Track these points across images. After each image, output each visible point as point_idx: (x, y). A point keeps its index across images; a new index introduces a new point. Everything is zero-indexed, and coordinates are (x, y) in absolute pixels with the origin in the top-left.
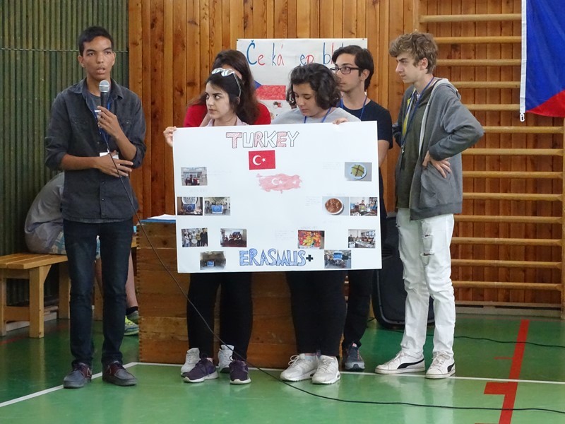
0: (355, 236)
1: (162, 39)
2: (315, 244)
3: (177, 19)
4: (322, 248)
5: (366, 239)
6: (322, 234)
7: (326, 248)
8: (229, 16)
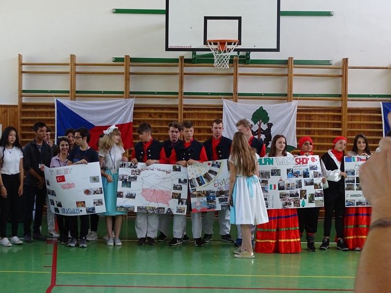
0: (96, 201)
2: (82, 206)
4: (85, 207)
5: (100, 202)
6: (84, 202)
7: (86, 207)
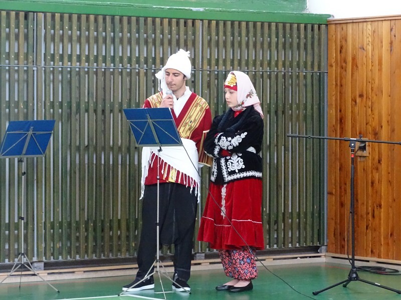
1: (345, 62)
3: (353, 46)
8: (382, 42)
